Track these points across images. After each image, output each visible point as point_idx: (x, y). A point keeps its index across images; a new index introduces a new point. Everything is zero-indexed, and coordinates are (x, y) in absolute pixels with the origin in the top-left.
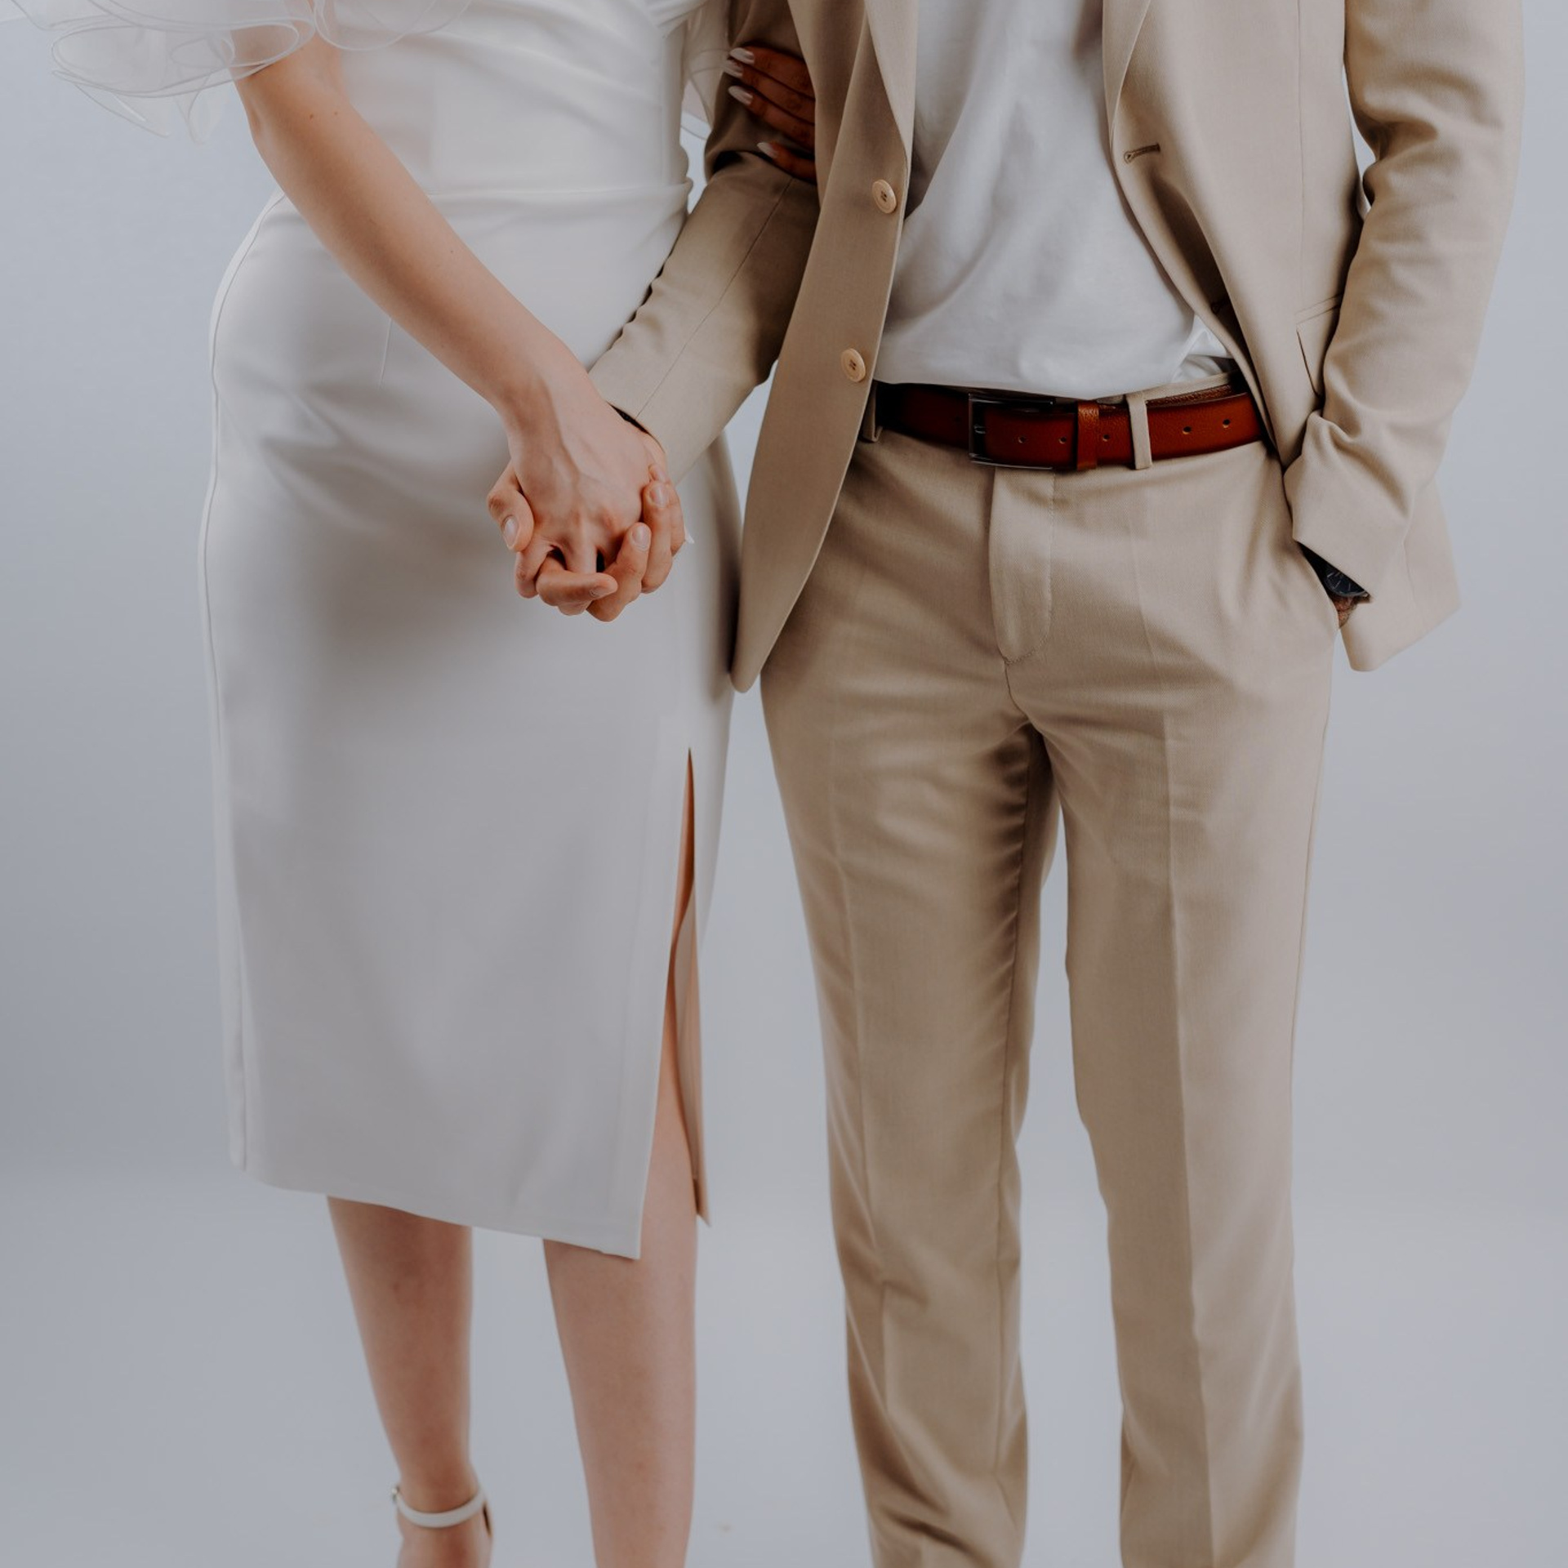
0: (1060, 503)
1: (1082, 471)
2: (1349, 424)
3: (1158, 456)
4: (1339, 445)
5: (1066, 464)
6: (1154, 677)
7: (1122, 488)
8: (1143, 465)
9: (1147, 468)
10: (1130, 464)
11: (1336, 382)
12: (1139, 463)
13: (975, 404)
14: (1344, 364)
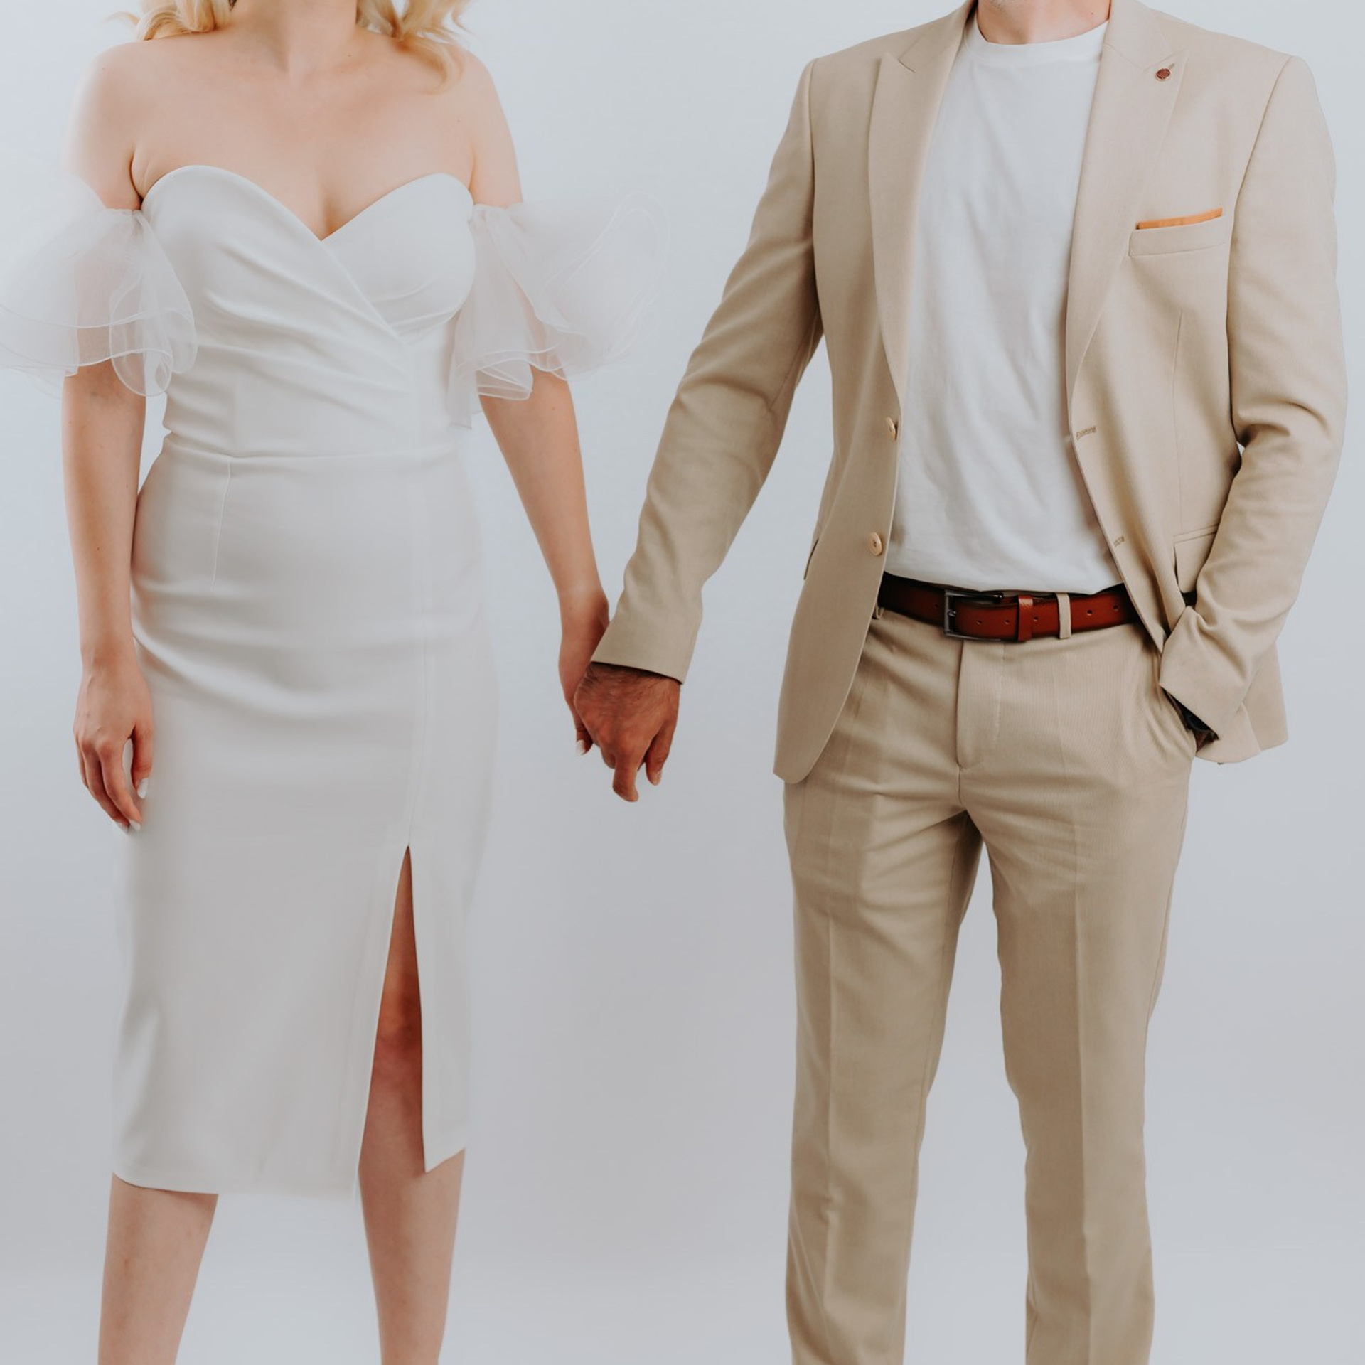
0: (1008, 660)
1: (1023, 641)
2: (1209, 618)
3: (1075, 630)
4: (1203, 633)
5: (1013, 638)
6: (1062, 782)
7: (1049, 652)
8: (1065, 636)
9: (1067, 638)
10: (1056, 635)
11: (1204, 590)
12: (1062, 635)
13: (950, 597)
14: (1209, 578)
